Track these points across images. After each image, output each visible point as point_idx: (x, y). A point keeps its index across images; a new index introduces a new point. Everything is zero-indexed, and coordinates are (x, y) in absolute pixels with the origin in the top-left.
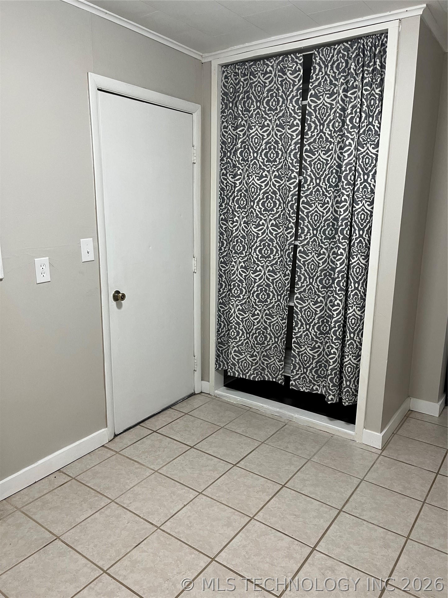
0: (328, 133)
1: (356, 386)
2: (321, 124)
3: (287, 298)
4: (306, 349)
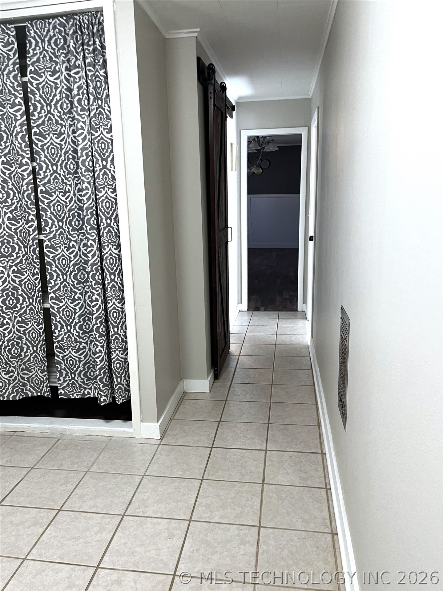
0: (57, 115)
1: (127, 381)
2: (47, 105)
3: (40, 300)
4: (70, 352)
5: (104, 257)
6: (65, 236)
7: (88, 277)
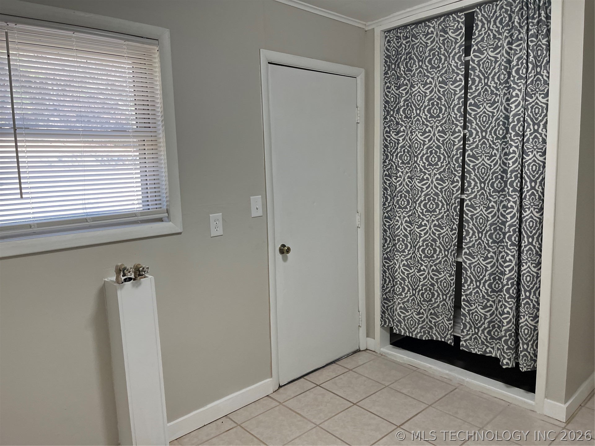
0: (493, 86)
1: (534, 350)
2: (485, 78)
3: (454, 254)
4: (476, 307)
5: (524, 219)
6: (486, 197)
7: (504, 238)
